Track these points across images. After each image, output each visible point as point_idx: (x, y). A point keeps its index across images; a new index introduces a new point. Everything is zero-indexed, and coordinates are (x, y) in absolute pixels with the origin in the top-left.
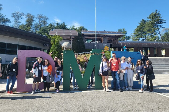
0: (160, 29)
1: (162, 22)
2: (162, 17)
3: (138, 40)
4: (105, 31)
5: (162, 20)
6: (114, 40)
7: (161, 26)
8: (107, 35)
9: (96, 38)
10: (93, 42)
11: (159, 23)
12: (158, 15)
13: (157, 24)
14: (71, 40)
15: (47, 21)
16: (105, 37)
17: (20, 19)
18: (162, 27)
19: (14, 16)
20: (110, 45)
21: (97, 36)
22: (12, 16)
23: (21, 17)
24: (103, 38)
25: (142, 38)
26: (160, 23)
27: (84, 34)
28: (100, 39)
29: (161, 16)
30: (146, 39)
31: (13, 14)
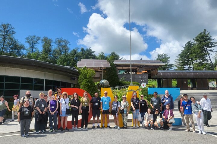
0: (210, 54)
1: (213, 45)
2: (212, 40)
3: (184, 68)
4: (141, 59)
5: (213, 43)
6: (152, 70)
7: (211, 50)
8: (144, 65)
9: (131, 68)
10: (127, 73)
11: (209, 47)
12: (208, 36)
13: (206, 48)
14: (102, 72)
15: (69, 46)
16: (141, 67)
17: (36, 44)
18: (213, 52)
19: (28, 41)
20: (148, 76)
21: (132, 66)
22: (26, 42)
23: (38, 41)
24: (139, 68)
25: (188, 66)
26: (211, 47)
27: (116, 65)
28: (135, 69)
29: (212, 38)
30: (193, 67)
31: (28, 39)
